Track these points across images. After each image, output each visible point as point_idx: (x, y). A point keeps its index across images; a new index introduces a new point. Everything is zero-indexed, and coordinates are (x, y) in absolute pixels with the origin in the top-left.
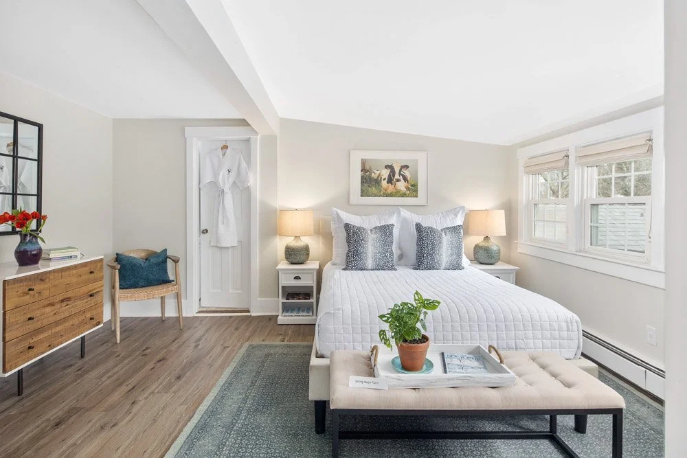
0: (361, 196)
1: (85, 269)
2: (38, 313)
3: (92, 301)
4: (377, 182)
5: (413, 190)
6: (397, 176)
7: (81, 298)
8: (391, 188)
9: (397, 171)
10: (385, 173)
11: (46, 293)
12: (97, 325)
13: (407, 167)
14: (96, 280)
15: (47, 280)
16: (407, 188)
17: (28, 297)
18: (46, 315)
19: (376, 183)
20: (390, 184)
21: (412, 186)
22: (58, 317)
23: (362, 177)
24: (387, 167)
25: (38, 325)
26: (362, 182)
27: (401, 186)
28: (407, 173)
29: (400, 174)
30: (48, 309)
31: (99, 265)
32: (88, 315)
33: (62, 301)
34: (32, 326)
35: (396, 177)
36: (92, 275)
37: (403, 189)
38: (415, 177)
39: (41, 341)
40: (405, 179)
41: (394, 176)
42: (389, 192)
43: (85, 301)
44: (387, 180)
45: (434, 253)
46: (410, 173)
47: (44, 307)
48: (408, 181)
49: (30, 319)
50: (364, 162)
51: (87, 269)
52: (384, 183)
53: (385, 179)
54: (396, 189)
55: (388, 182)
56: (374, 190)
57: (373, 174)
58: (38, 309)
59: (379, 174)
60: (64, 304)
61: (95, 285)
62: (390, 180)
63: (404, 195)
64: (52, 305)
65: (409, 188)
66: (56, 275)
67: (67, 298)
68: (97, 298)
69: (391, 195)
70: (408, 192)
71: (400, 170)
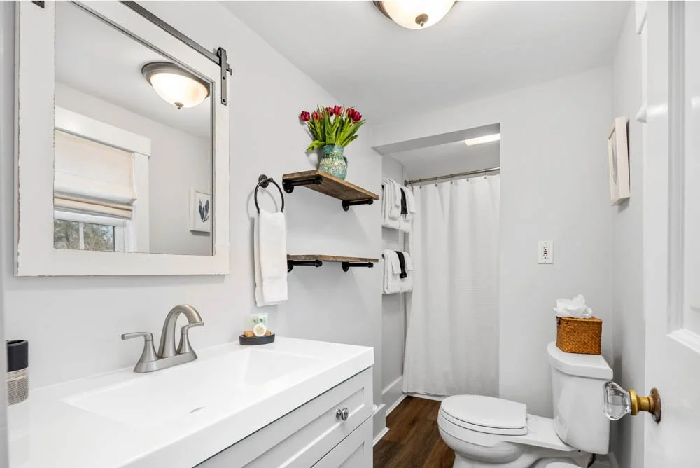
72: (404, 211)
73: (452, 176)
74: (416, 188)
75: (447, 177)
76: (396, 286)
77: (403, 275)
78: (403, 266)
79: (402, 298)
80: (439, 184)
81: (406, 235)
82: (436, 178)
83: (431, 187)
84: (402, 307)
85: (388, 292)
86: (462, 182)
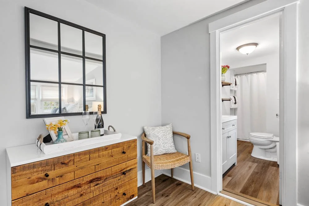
1: (117, 149)
7: (113, 176)
11: (71, 176)
12: (131, 198)
14: (129, 159)
17: (45, 182)
18: (70, 198)
30: (72, 192)
31: (133, 145)
32: (121, 191)
33: (91, 181)
36: (124, 155)
43: (118, 178)
47: (68, 189)
49: (47, 204)
51: (120, 149)
58: (59, 193)
60: (92, 184)
61: (129, 163)
64: (78, 186)
66: (83, 157)
67: (97, 178)
68: (132, 174)
72: (236, 85)
73: (251, 73)
74: (239, 77)
75: (250, 73)
76: (233, 106)
77: (235, 103)
78: (235, 101)
79: (234, 110)
80: (246, 75)
81: (235, 91)
82: (246, 74)
83: (244, 76)
84: (234, 113)
85: (231, 108)
86: (255, 75)
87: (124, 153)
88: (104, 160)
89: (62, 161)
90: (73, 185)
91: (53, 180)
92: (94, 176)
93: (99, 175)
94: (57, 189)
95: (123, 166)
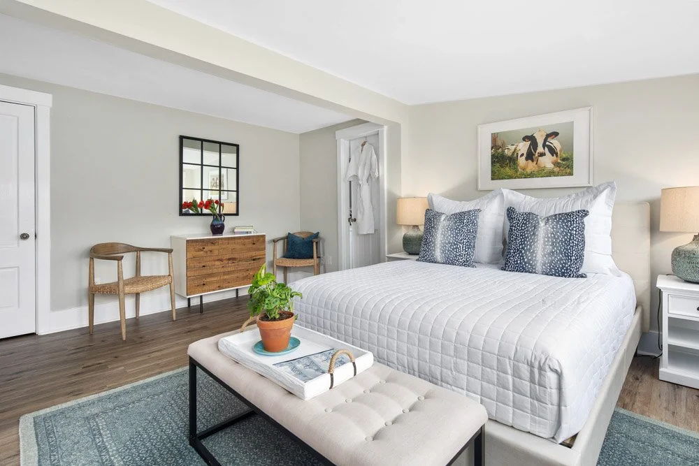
0: (492, 179)
2: (210, 264)
3: (255, 264)
4: (512, 160)
5: (565, 165)
6: (540, 149)
7: (246, 260)
8: (531, 166)
9: (540, 142)
10: (523, 147)
11: (216, 252)
13: (555, 134)
14: (258, 250)
15: (216, 244)
16: (556, 164)
17: (202, 252)
18: (216, 266)
19: (510, 162)
20: (530, 161)
21: (563, 160)
22: (226, 270)
23: (493, 156)
24: (525, 139)
25: (210, 271)
26: (493, 163)
27: (547, 161)
28: (555, 143)
29: (544, 145)
30: (218, 263)
31: (261, 239)
32: (251, 273)
33: (229, 259)
34: (205, 271)
35: (538, 151)
36: (254, 246)
37: (550, 166)
38: (569, 146)
39: (212, 283)
40: (553, 151)
41: (535, 149)
42: (529, 170)
43: (248, 262)
44: (525, 155)
45: (523, 248)
46: (561, 144)
47: (215, 261)
48: (556, 154)
49: (204, 266)
50: (495, 138)
51: (250, 241)
52: (522, 161)
53: (522, 155)
54: (539, 167)
55: (527, 159)
56: (508, 170)
57: (506, 151)
58: (210, 261)
59: (515, 150)
60: (230, 261)
61: (258, 253)
62: (530, 156)
63: (551, 174)
64: (221, 260)
65: (559, 163)
66: (224, 241)
67: (234, 258)
68: (259, 262)
69: (531, 175)
70: (556, 169)
71: (545, 140)
87: (254, 244)
88: (238, 247)
89: (212, 241)
90: (217, 258)
91: (207, 252)
92: (231, 256)
93: (236, 256)
94: (208, 259)
95: (253, 254)
